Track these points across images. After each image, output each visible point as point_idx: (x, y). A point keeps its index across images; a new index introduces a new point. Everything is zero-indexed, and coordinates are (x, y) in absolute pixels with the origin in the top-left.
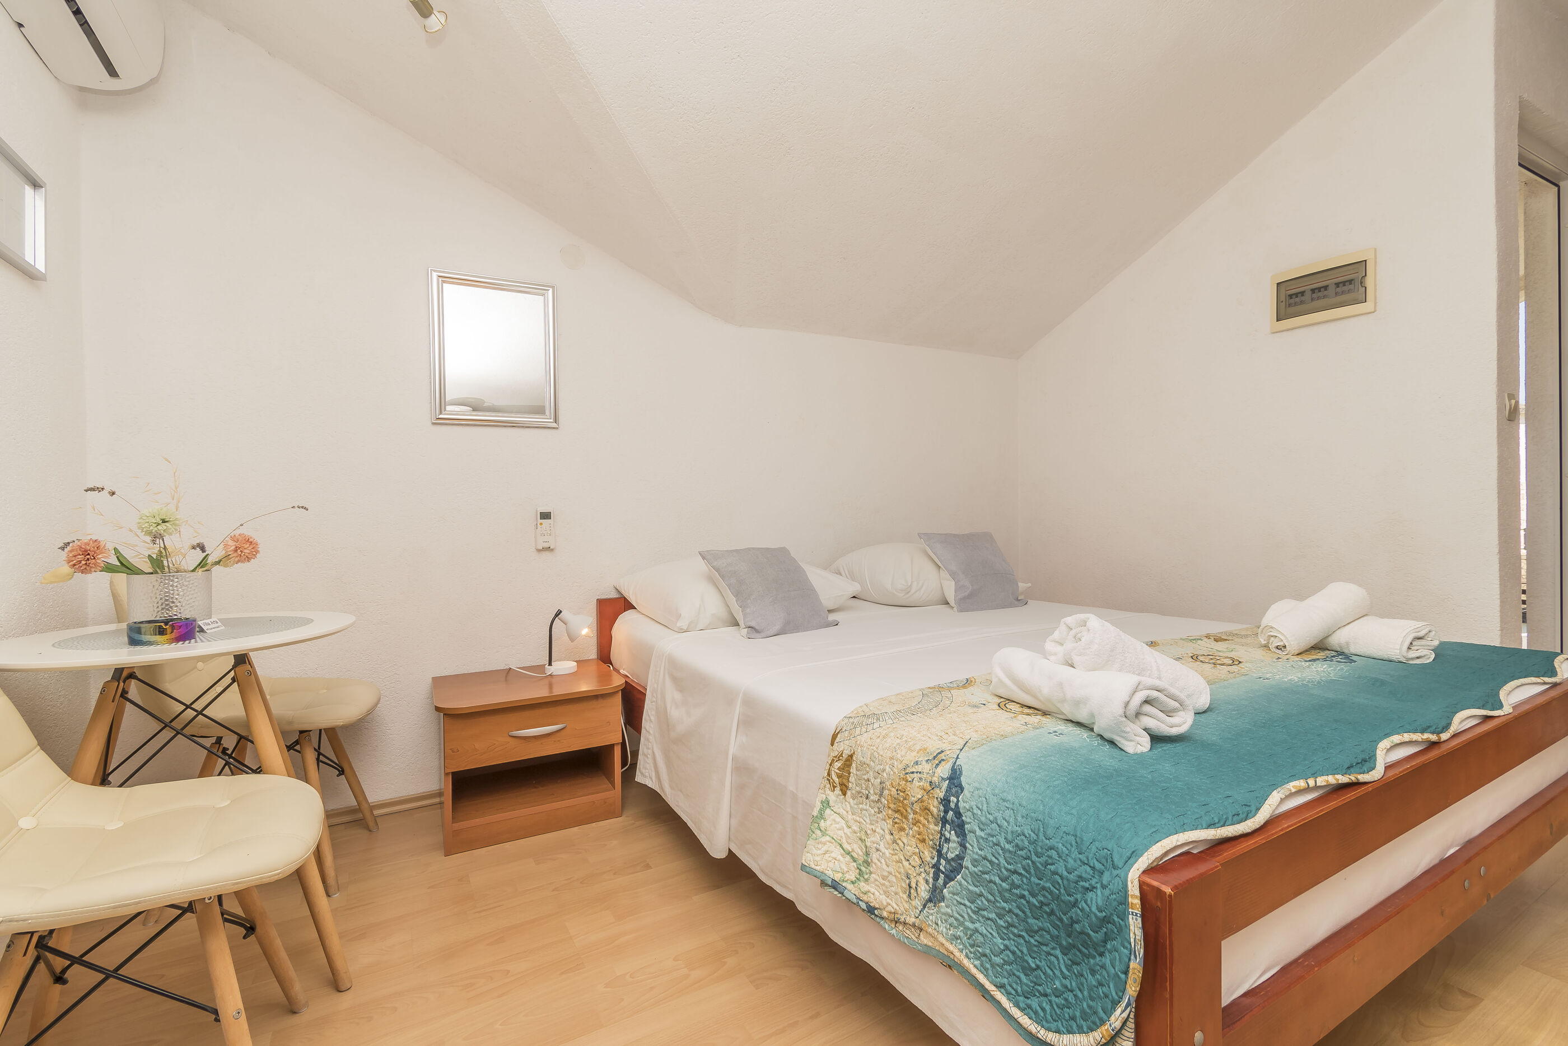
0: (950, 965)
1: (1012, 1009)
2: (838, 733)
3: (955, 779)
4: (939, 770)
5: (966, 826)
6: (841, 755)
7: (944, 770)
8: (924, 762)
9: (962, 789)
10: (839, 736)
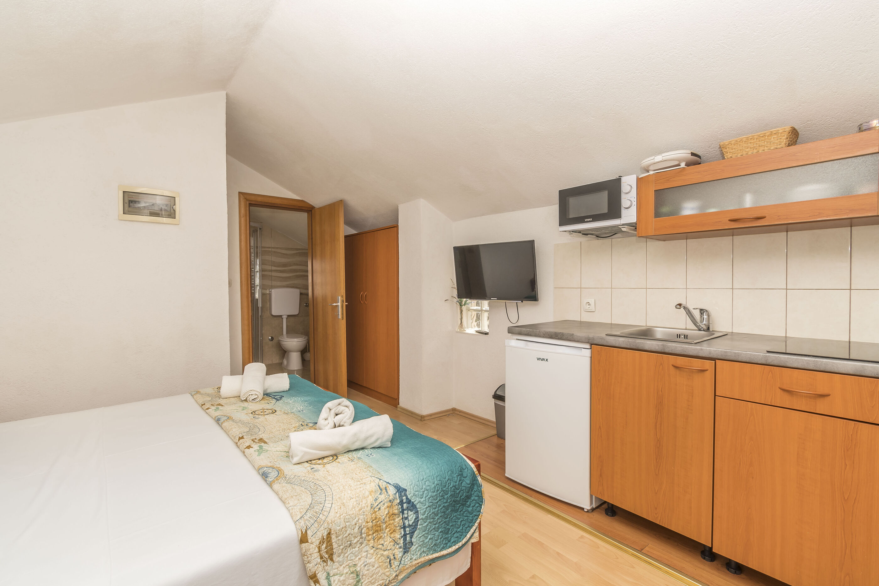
0: (431, 562)
1: (458, 546)
2: (306, 531)
3: (400, 490)
4: (390, 493)
5: (415, 503)
6: (324, 539)
7: (392, 491)
8: (380, 496)
9: (406, 490)
10: (308, 532)
